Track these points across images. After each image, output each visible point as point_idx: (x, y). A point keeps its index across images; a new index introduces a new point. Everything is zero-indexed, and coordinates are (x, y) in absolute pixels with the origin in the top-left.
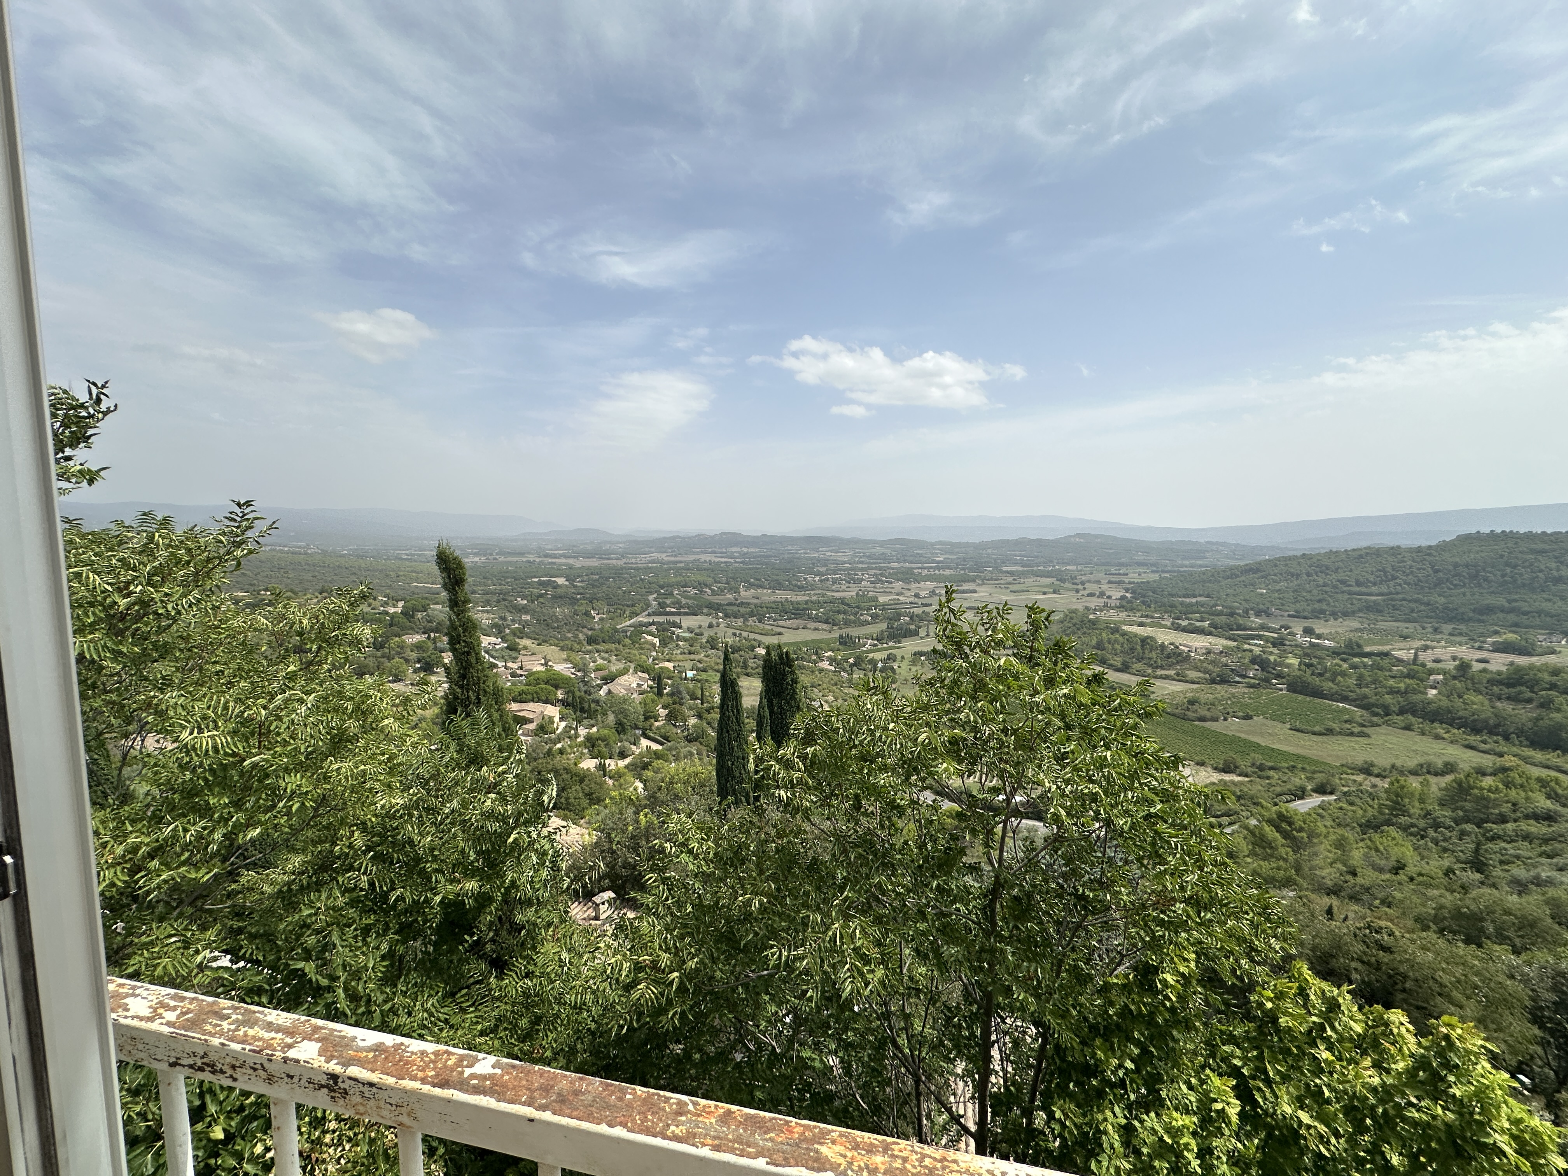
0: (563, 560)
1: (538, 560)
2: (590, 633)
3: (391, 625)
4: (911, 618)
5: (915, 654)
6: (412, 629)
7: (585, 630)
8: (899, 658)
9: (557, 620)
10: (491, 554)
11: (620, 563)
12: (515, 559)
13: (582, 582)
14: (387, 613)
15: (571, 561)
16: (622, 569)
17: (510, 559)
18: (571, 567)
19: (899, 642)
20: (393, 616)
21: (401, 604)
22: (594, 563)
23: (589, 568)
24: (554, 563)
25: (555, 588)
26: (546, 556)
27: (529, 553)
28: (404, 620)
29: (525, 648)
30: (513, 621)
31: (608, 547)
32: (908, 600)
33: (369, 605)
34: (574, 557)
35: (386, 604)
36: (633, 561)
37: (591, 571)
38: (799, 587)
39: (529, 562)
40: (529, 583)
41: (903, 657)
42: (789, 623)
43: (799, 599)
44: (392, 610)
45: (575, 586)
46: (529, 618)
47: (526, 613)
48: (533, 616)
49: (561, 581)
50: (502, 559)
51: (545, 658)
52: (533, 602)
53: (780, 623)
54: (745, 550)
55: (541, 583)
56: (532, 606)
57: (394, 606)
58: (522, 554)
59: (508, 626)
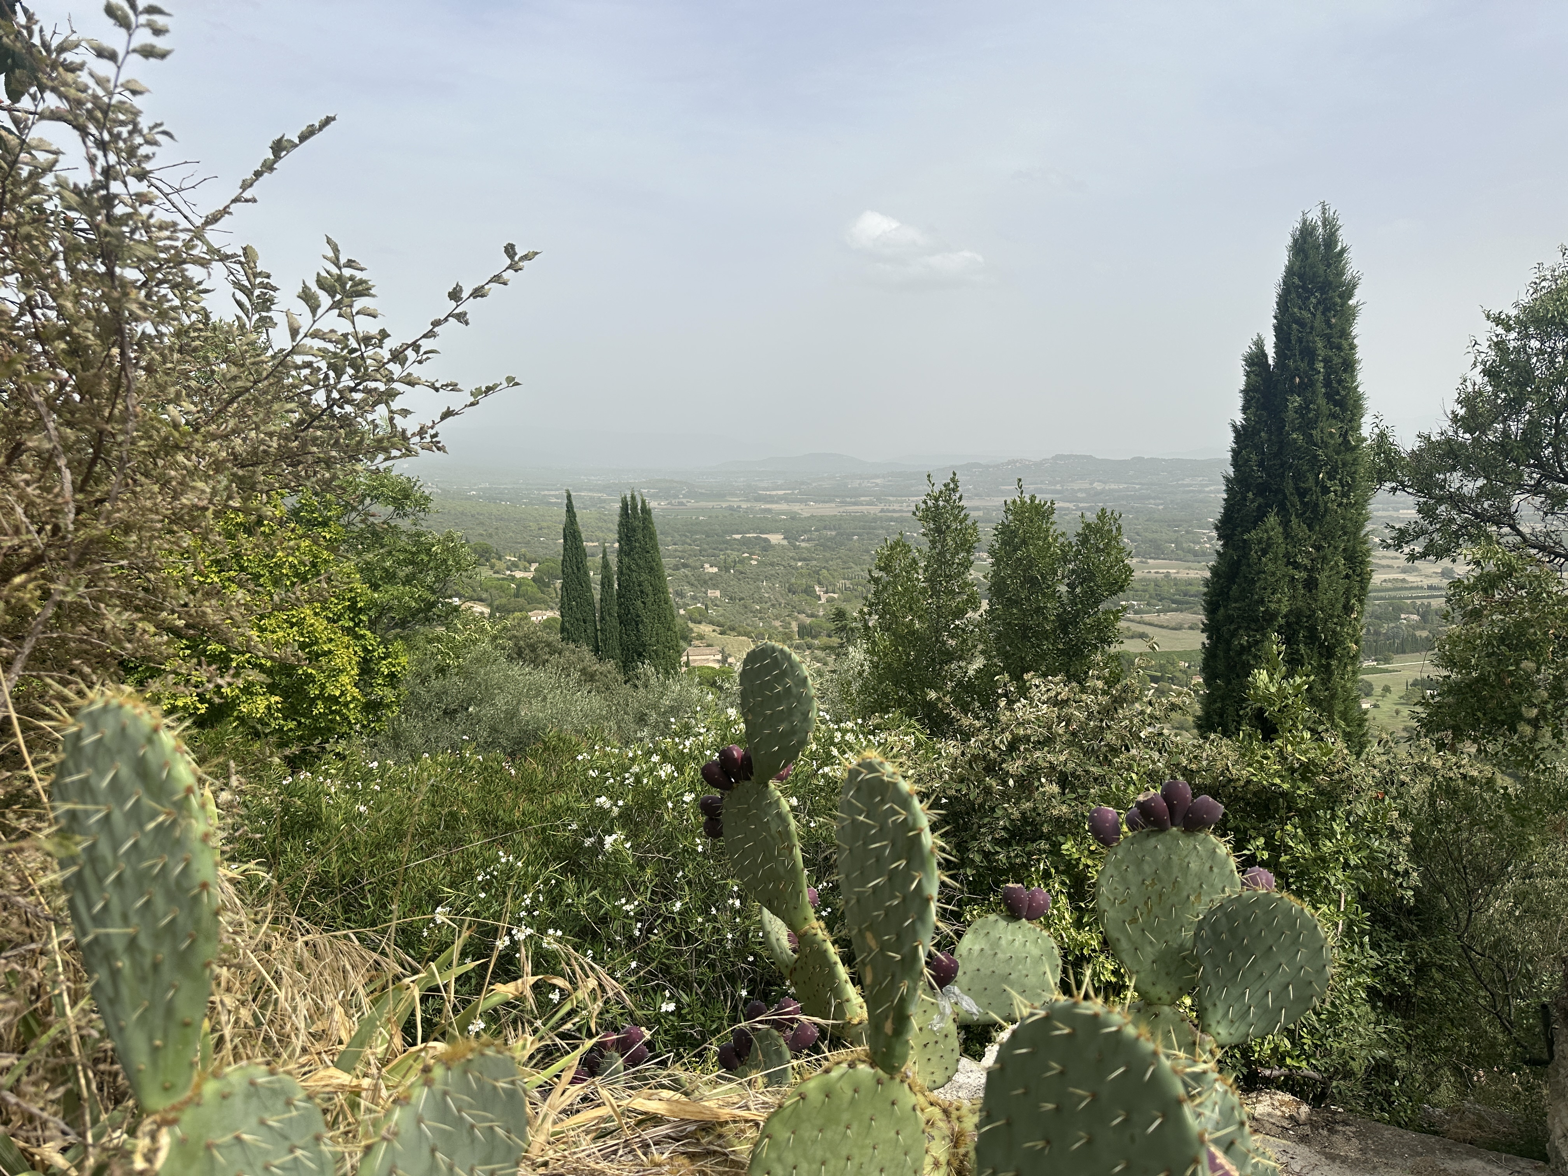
0: (784, 506)
1: (744, 506)
2: (808, 621)
3: (517, 595)
4: (1424, 617)
5: (1414, 684)
6: (545, 602)
7: (802, 617)
8: (1378, 690)
9: (761, 600)
10: (676, 496)
11: (874, 510)
12: (710, 504)
13: (808, 540)
14: (513, 578)
15: (796, 508)
16: (875, 520)
17: (703, 504)
18: (793, 517)
19: (1387, 661)
20: (520, 583)
21: (534, 566)
22: (829, 510)
23: (821, 519)
24: (769, 511)
25: (765, 549)
26: (759, 499)
27: (733, 495)
28: (533, 589)
29: (701, 637)
30: (694, 598)
31: (856, 484)
32: (1426, 582)
33: (492, 567)
34: (800, 501)
35: (514, 566)
36: (896, 507)
37: (824, 523)
38: (1195, 554)
39: (731, 508)
40: (726, 542)
41: (1387, 689)
42: (1164, 618)
43: (1183, 575)
44: (519, 574)
45: (796, 548)
46: (718, 593)
47: (715, 587)
48: (724, 594)
49: (776, 539)
50: (692, 504)
51: (722, 652)
52: (727, 570)
53: (1147, 617)
54: (1098, 486)
55: (745, 542)
56: (726, 576)
57: (526, 569)
58: (721, 496)
59: (685, 606)
